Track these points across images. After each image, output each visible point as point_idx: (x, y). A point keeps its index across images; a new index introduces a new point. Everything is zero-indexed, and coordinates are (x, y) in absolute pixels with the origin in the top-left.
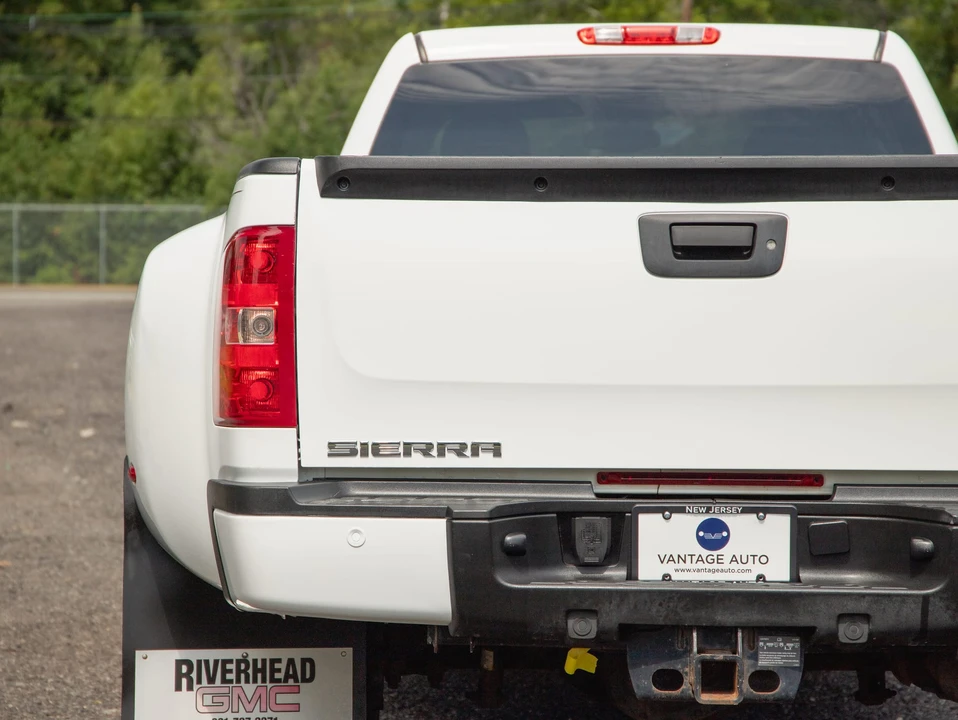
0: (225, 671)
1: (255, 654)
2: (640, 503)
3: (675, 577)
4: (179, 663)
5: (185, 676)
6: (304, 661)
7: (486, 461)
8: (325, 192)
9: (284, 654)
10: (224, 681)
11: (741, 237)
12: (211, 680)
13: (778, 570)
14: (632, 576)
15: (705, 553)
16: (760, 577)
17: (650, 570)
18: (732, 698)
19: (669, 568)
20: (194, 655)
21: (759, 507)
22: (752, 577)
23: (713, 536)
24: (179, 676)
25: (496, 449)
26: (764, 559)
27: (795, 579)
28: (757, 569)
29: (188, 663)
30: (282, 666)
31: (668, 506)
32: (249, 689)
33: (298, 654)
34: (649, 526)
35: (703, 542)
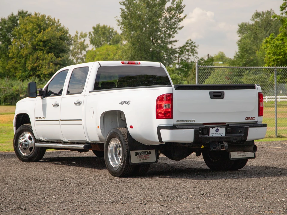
0: (140, 153)
1: (144, 151)
2: (210, 127)
3: (213, 136)
4: (135, 152)
5: (136, 154)
6: (149, 152)
7: (193, 122)
8: (175, 89)
9: (147, 151)
10: (140, 155)
11: (220, 94)
12: (139, 155)
13: (224, 135)
14: (209, 136)
15: (216, 133)
16: (222, 135)
17: (211, 135)
18: (224, 149)
19: (212, 135)
20: (137, 151)
21: (222, 127)
22: (221, 135)
23: (217, 131)
24: (135, 154)
25: (194, 121)
26: (222, 133)
27: (225, 135)
28: (221, 134)
29: (136, 152)
30: (147, 152)
31: (213, 127)
32: (143, 155)
33: (149, 151)
34: (211, 129)
35: (216, 131)
